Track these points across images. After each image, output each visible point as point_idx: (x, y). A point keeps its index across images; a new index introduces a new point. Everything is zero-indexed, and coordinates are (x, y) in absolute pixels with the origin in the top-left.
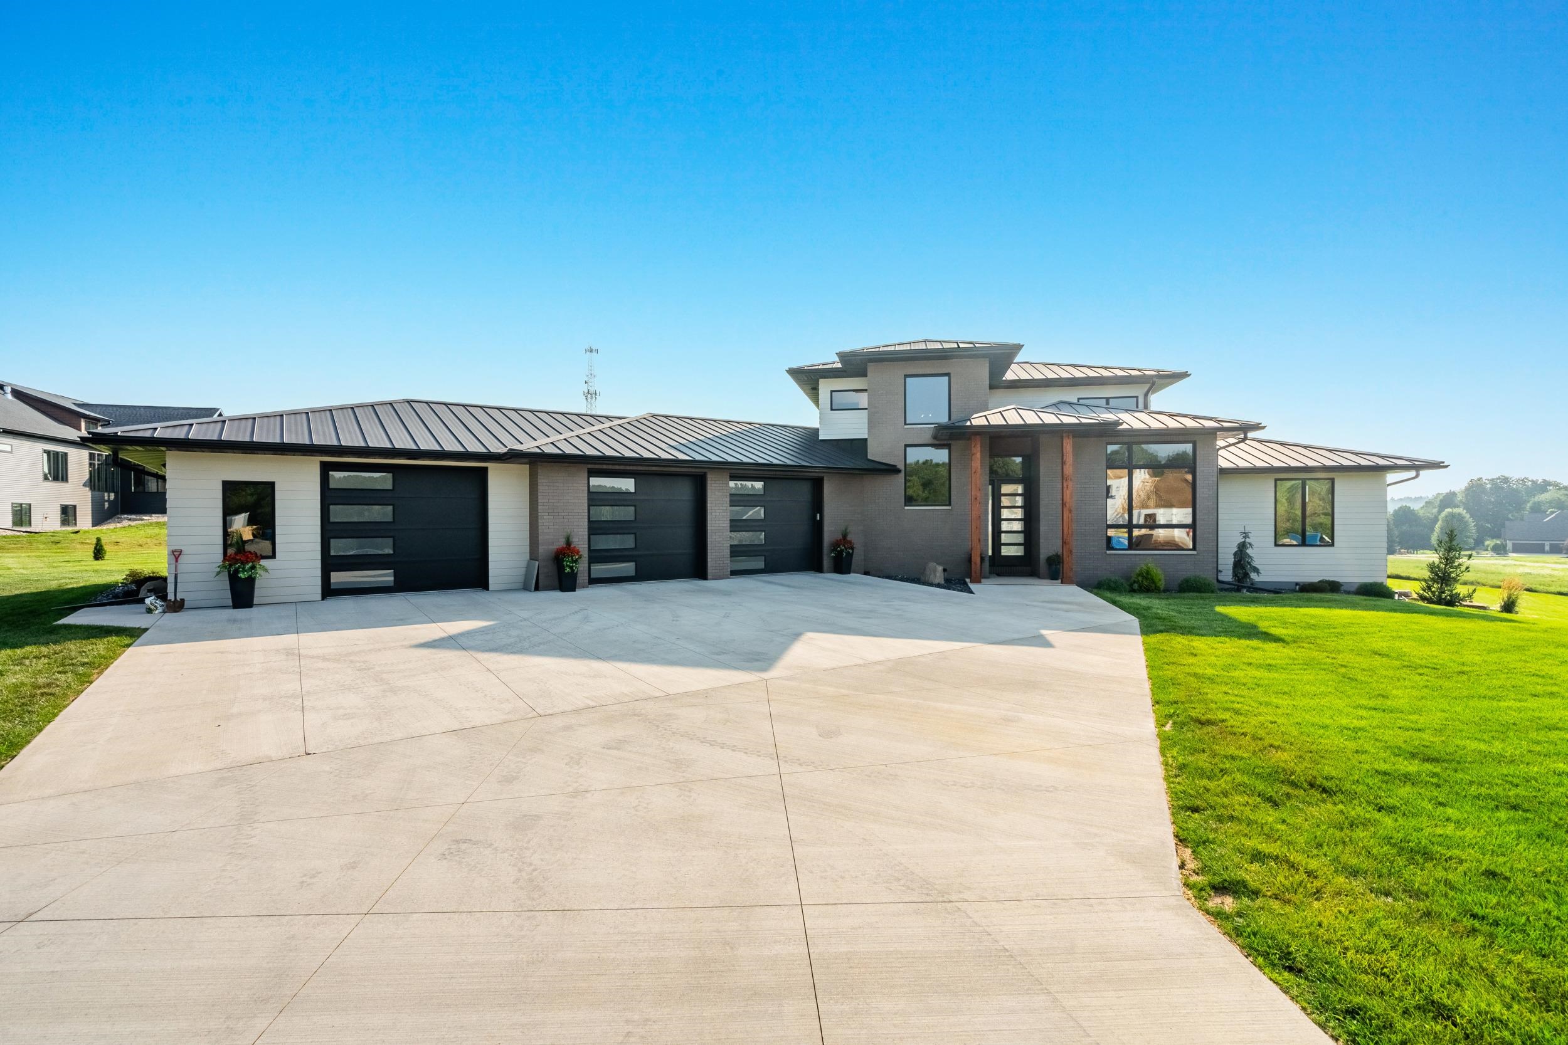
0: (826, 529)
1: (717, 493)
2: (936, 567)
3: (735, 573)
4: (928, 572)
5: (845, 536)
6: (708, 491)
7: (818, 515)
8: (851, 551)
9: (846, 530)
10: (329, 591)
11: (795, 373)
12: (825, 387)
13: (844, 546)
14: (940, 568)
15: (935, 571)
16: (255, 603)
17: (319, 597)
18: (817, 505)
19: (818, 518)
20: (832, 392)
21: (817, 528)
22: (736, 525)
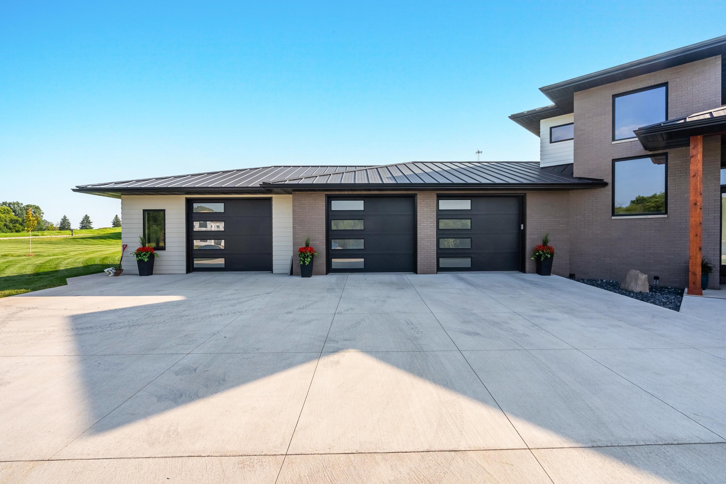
0: (528, 237)
1: (426, 209)
2: (638, 275)
3: (440, 269)
4: (628, 279)
5: (545, 242)
6: (418, 207)
7: (522, 225)
8: (549, 256)
9: (546, 238)
10: (190, 268)
11: (517, 118)
12: (545, 125)
13: (543, 251)
14: (644, 277)
15: (637, 278)
16: (153, 273)
17: (185, 272)
18: (522, 218)
19: (522, 228)
20: (551, 128)
21: (522, 235)
22: (441, 234)
